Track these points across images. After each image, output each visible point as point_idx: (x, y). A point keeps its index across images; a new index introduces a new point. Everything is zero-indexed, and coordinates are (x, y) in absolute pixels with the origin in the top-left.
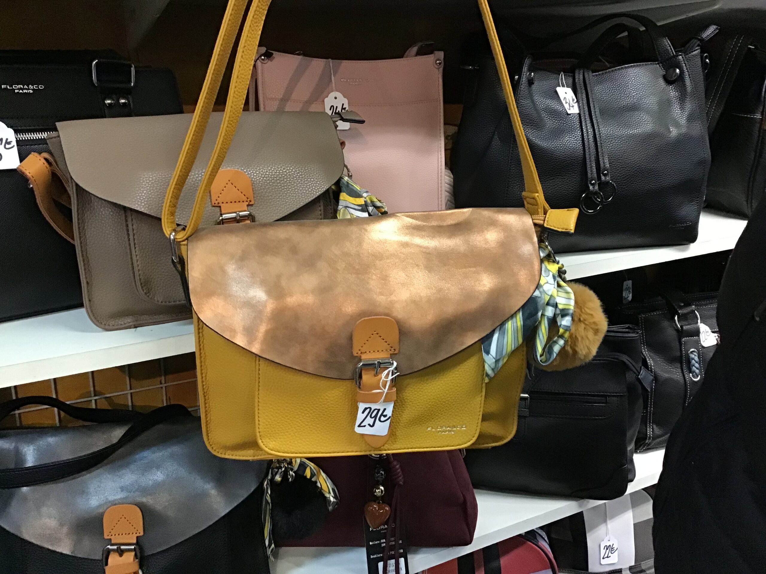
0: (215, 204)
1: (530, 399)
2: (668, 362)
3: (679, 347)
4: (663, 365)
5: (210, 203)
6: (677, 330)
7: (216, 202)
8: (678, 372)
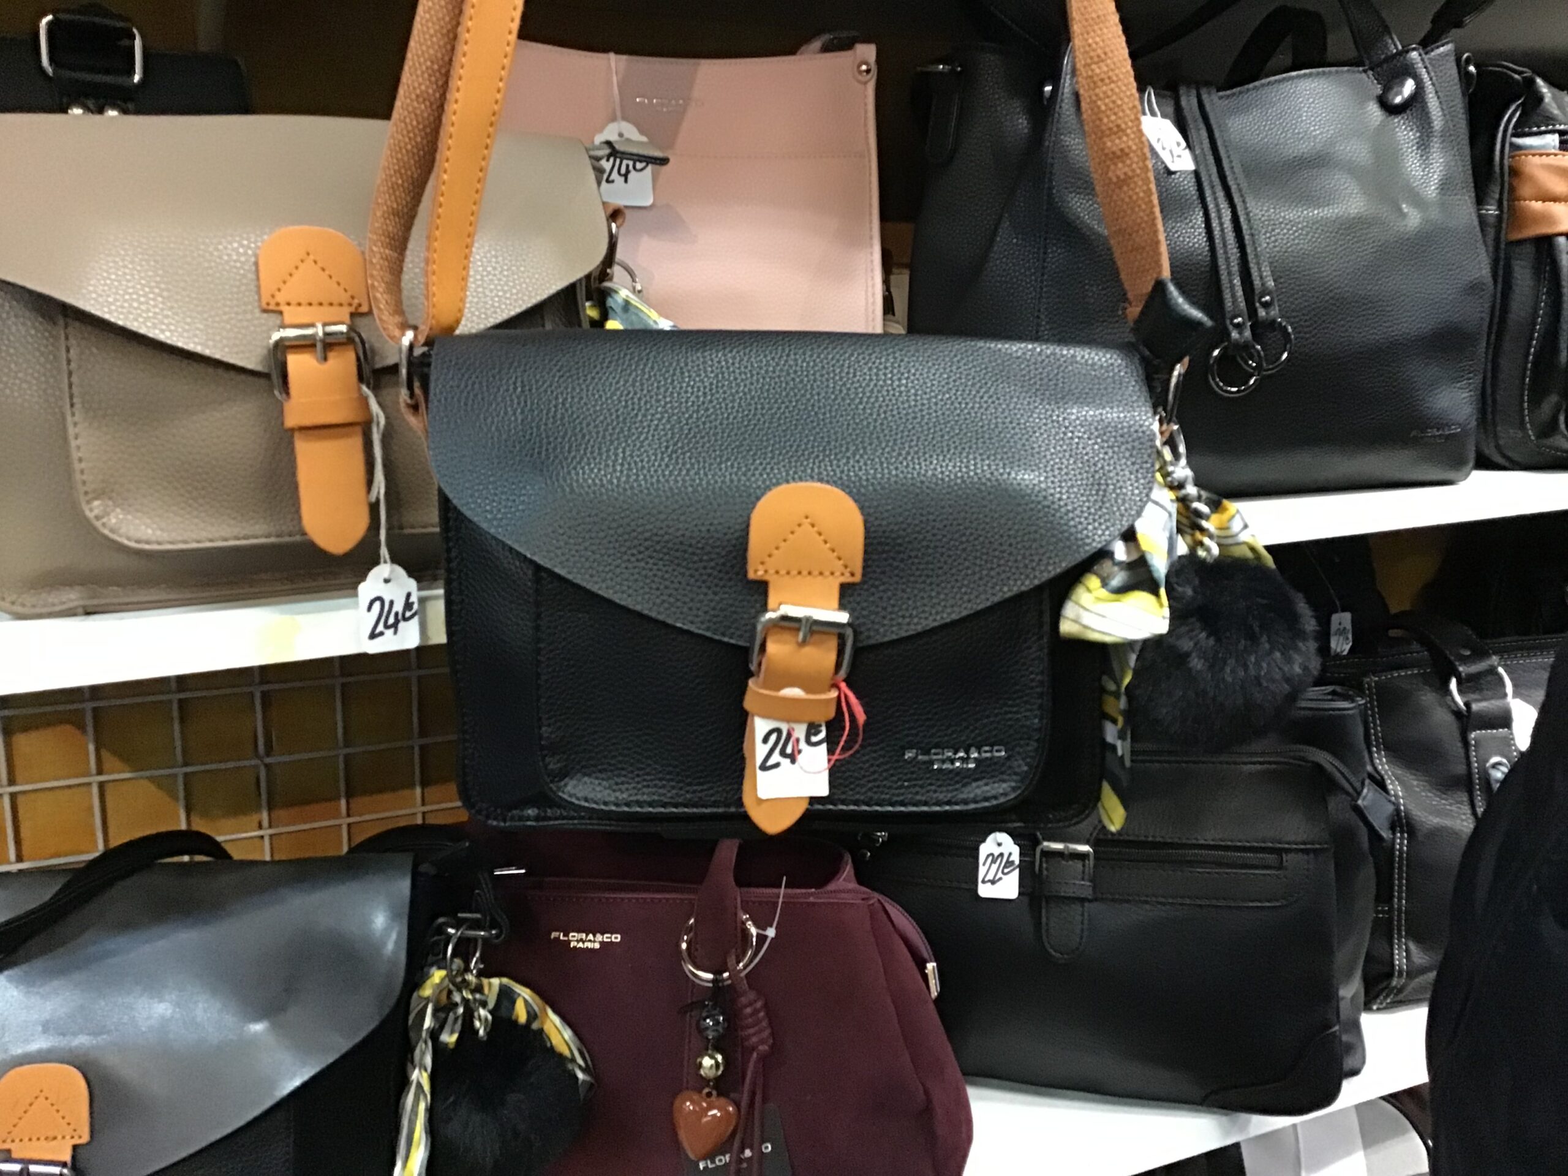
0: (268, 304)
1: (1096, 858)
2: (1439, 790)
3: (1463, 754)
5: (256, 304)
6: (1457, 714)
7: (273, 302)
8: (1464, 814)
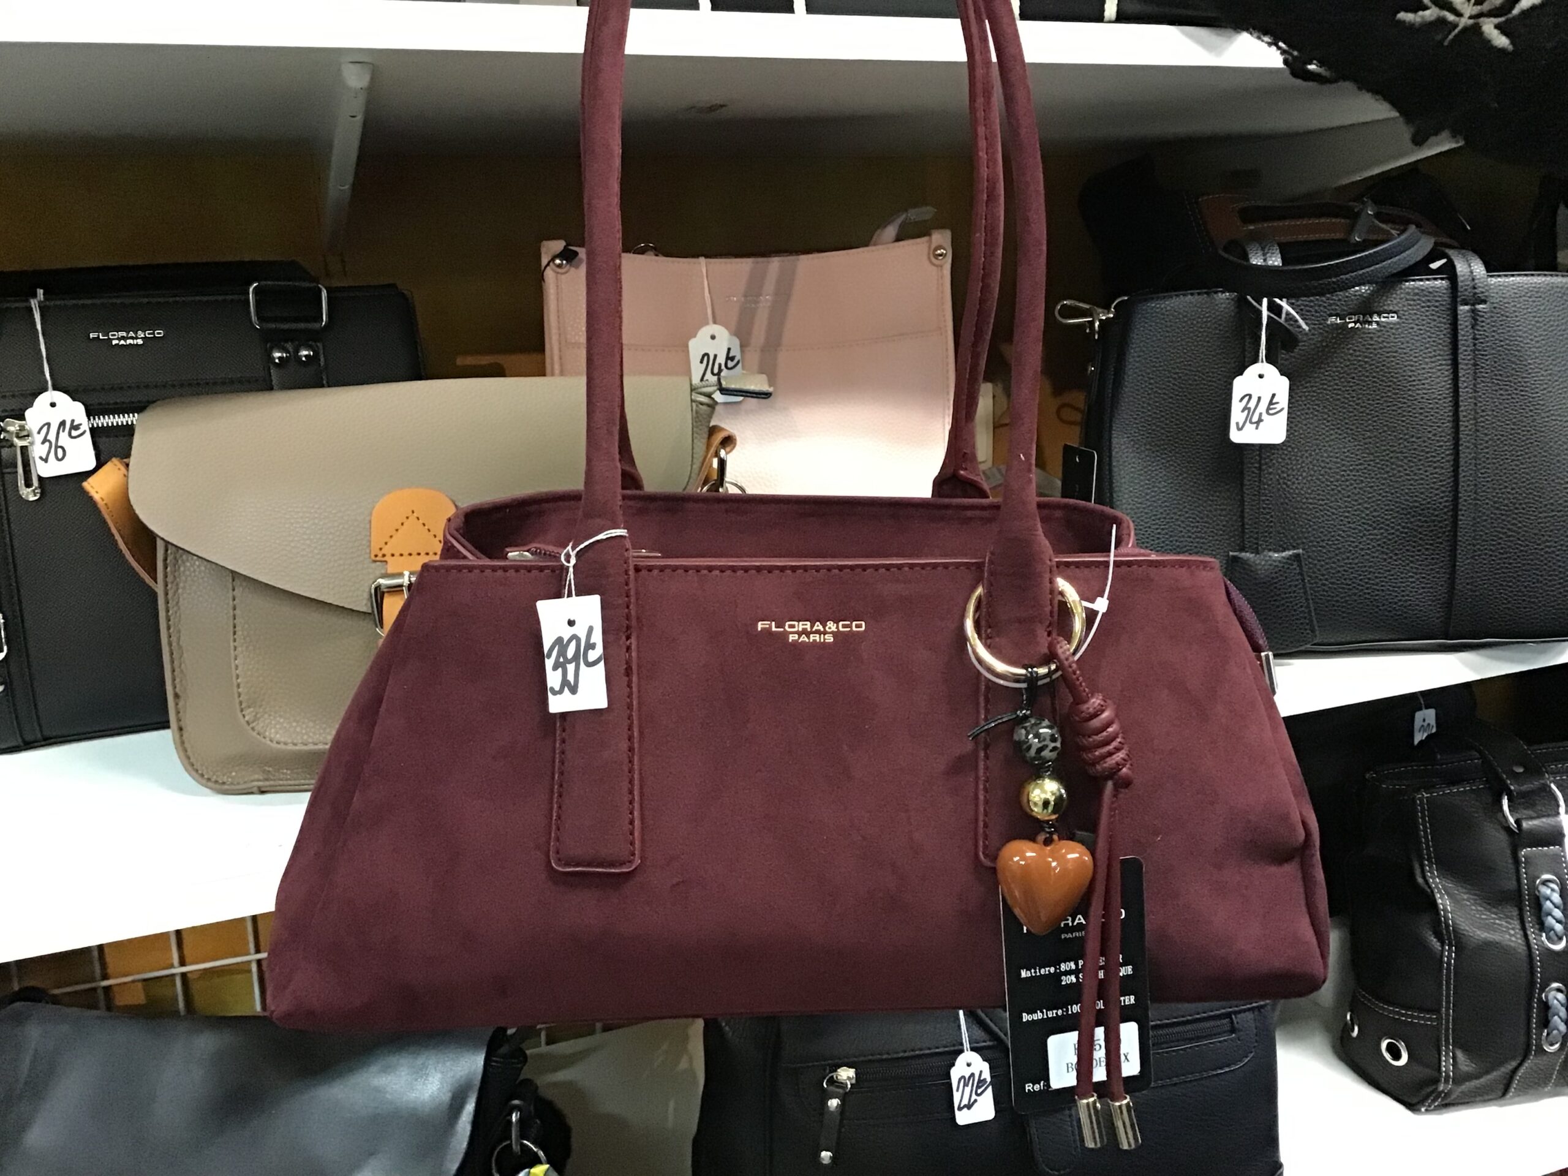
2: (1489, 904)
3: (1513, 871)
4: (1477, 910)
6: (1508, 829)
8: (1513, 929)
